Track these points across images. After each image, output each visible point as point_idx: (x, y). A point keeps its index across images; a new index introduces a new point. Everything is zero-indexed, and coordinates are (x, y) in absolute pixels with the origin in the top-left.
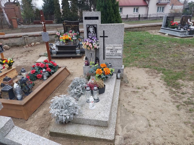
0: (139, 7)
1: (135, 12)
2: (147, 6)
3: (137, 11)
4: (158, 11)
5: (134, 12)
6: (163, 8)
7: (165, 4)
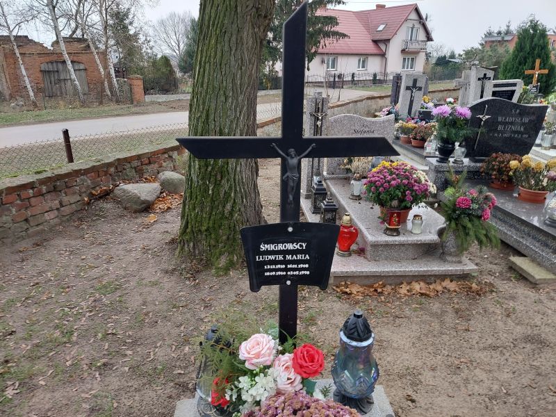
0: (367, 58)
1: (361, 69)
2: (383, 55)
3: (363, 67)
4: (403, 67)
5: (359, 67)
6: (413, 59)
7: (417, 53)
